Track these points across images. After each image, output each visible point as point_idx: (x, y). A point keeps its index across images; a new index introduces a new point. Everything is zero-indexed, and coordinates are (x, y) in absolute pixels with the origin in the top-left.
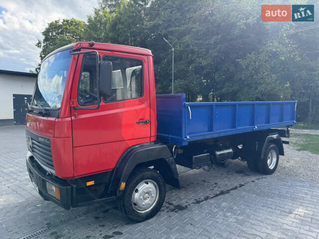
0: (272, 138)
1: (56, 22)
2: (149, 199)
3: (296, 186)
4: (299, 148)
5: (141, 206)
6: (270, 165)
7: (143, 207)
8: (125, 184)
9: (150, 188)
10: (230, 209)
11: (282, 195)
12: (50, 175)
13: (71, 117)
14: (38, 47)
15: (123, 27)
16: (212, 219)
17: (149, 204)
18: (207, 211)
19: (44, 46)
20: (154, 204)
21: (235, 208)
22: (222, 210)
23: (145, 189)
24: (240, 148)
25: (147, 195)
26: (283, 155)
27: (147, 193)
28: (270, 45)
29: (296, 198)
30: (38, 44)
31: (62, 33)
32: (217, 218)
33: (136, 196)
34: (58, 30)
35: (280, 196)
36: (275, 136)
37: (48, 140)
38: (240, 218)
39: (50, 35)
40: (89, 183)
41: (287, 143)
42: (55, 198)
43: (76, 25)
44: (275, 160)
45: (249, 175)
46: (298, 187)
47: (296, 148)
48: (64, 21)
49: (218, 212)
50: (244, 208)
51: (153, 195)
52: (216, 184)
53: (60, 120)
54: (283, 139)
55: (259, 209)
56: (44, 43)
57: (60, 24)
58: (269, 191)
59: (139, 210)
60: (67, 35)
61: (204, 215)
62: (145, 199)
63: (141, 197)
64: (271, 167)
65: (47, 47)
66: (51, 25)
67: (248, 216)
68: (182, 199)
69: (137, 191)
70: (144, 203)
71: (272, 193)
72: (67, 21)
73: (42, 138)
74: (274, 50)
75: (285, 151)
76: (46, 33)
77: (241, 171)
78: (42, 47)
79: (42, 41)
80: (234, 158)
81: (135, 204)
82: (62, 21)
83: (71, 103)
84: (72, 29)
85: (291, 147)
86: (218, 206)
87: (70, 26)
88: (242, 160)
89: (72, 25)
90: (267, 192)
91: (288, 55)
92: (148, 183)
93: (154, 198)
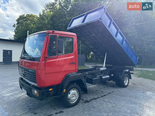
0: (126, 71)
1: (23, 15)
2: (75, 97)
3: (137, 92)
4: (138, 76)
5: (71, 100)
6: (125, 83)
7: (72, 100)
8: (65, 90)
9: (75, 92)
10: (109, 102)
11: (131, 96)
12: (33, 86)
13: (45, 61)
14: (14, 27)
15: (57, 19)
16: (102, 106)
17: (75, 99)
18: (99, 103)
19: (17, 26)
20: (77, 100)
21: (111, 101)
22: (106, 102)
23: (73, 93)
24: (112, 76)
25: (74, 95)
26: (131, 79)
27: (74, 94)
28: (124, 30)
29: (137, 97)
30: (14, 25)
31: (26, 20)
32: (104, 105)
33: (69, 95)
34: (24, 19)
35: (130, 96)
36: (127, 70)
37: (34, 71)
38: (114, 105)
39: (20, 21)
40: (50, 90)
41: (133, 73)
42: (36, 96)
43: (33, 17)
44: (127, 81)
45: (116, 88)
46: (138, 93)
47: (137, 76)
48: (27, 15)
49: (104, 103)
50: (115, 101)
51: (76, 95)
52: (102, 91)
53: (40, 62)
54: (131, 72)
55: (121, 102)
56: (17, 25)
57: (25, 16)
58: (125, 94)
59: (70, 102)
60: (28, 22)
61: (98, 104)
62: (73, 97)
63: (72, 96)
64: (126, 84)
65: (18, 27)
66: (21, 17)
67: (117, 104)
68: (88, 98)
69: (70, 93)
70: (72, 99)
71: (127, 95)
72: (29, 15)
73: (31, 70)
74: (126, 32)
75: (132, 77)
76: (18, 20)
77: (113, 86)
78: (16, 27)
79: (16, 24)
80: (109, 80)
81: (69, 99)
82: (26, 15)
83: (45, 55)
84: (31, 19)
85: (134, 76)
86: (104, 101)
87: (30, 17)
88: (113, 81)
89: (31, 17)
90: (124, 95)
91: (133, 34)
92: (74, 90)
93: (77, 97)
